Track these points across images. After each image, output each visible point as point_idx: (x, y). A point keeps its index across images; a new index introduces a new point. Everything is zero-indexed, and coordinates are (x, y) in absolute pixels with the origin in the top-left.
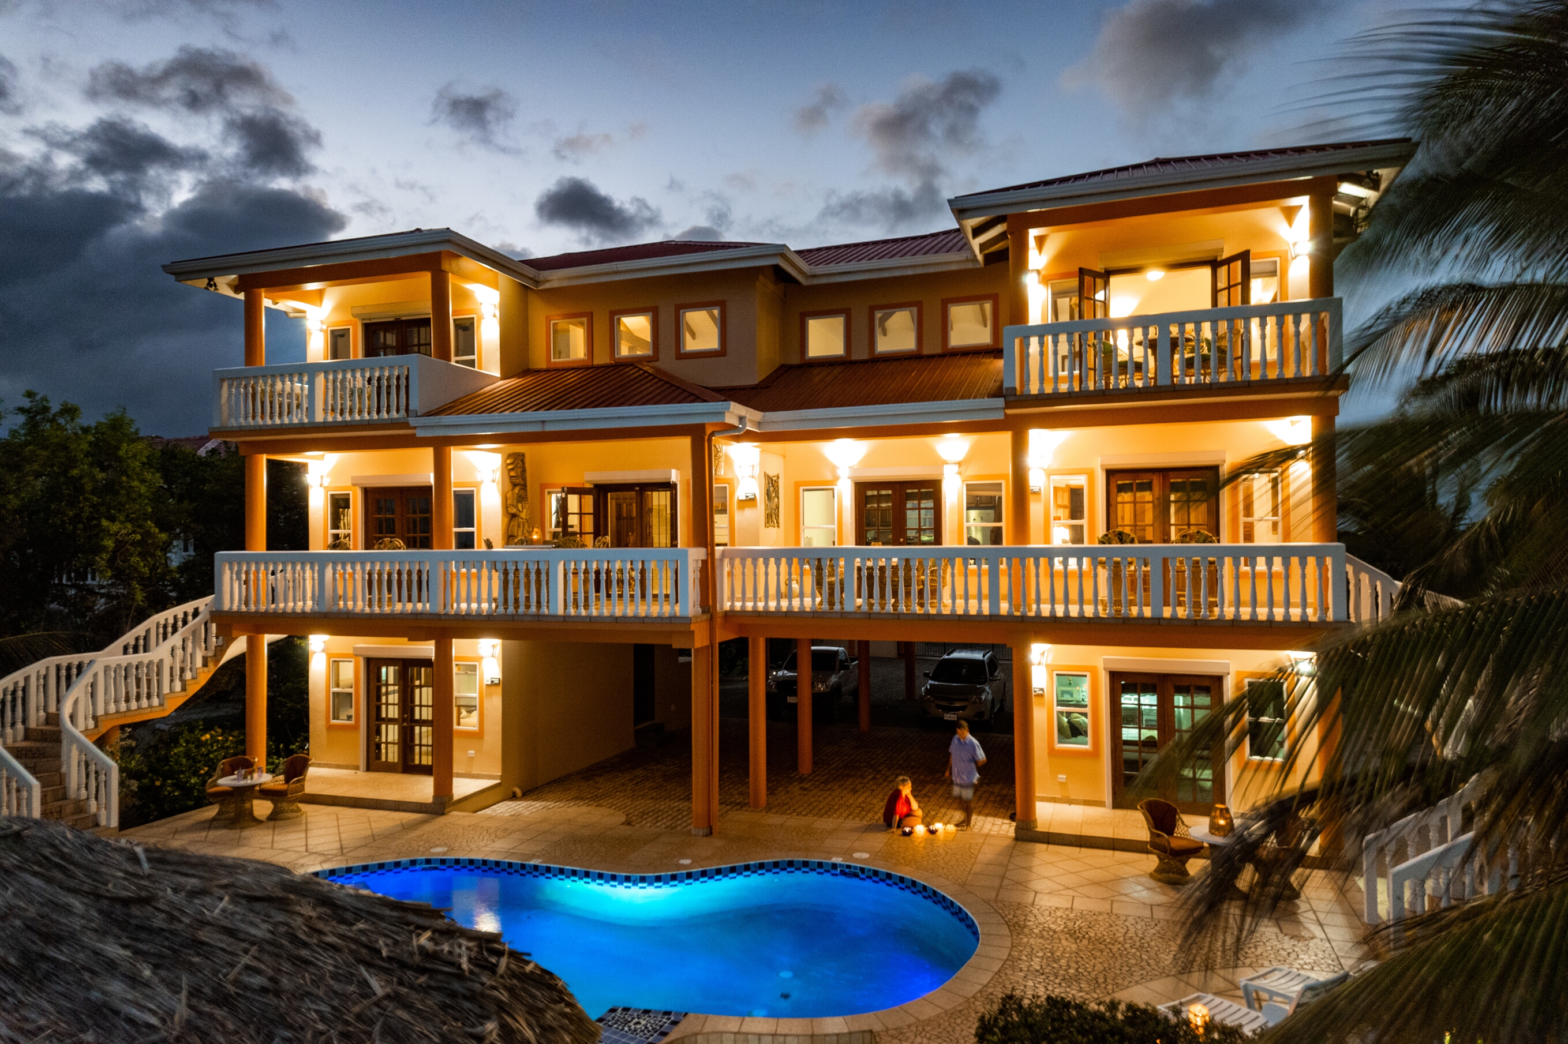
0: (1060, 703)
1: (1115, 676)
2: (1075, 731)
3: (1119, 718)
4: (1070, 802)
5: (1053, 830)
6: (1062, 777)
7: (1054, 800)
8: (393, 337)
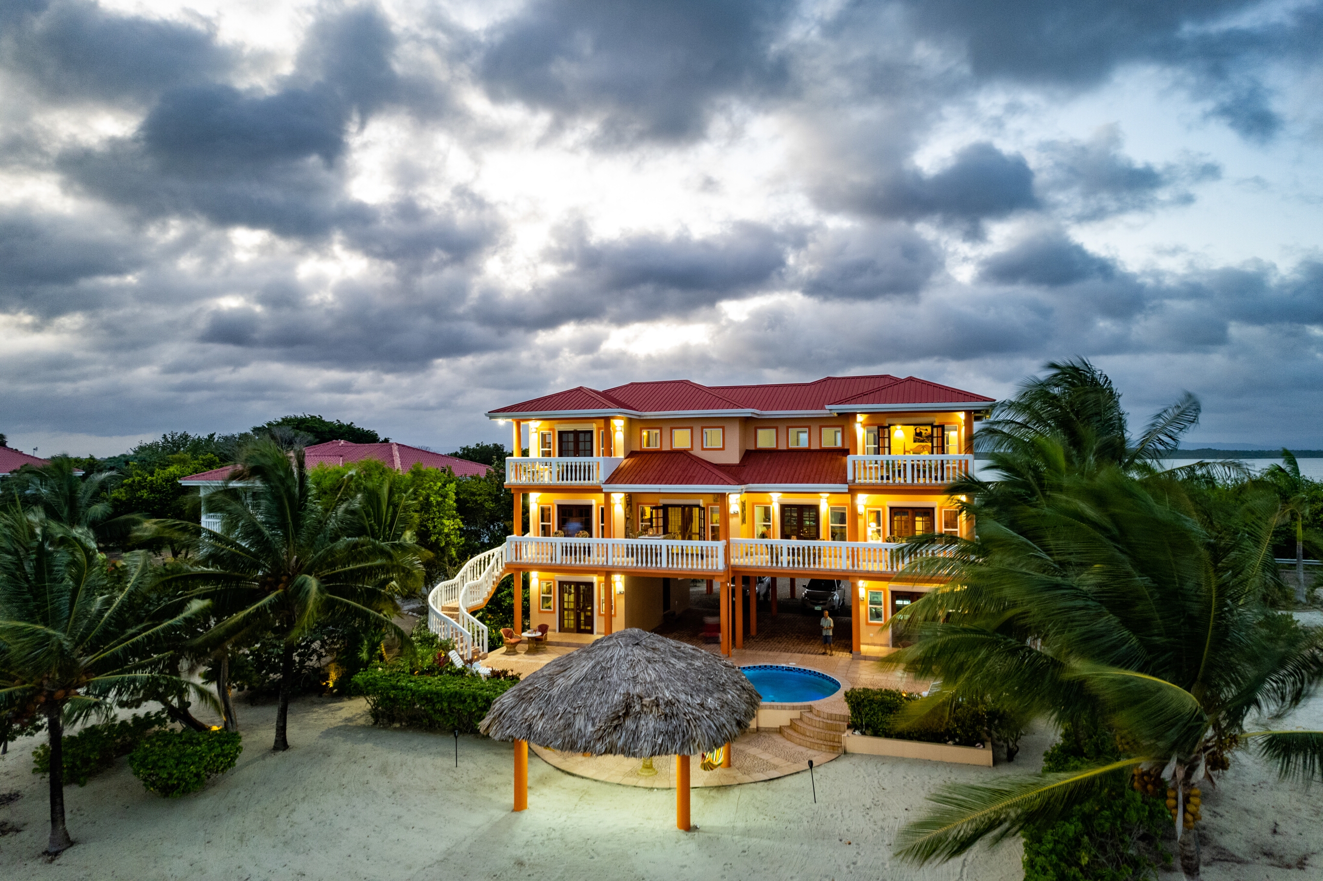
0: (871, 603)
1: (893, 593)
2: (877, 615)
3: (896, 609)
4: (875, 645)
5: (868, 655)
6: (871, 635)
7: (868, 644)
8: (571, 437)
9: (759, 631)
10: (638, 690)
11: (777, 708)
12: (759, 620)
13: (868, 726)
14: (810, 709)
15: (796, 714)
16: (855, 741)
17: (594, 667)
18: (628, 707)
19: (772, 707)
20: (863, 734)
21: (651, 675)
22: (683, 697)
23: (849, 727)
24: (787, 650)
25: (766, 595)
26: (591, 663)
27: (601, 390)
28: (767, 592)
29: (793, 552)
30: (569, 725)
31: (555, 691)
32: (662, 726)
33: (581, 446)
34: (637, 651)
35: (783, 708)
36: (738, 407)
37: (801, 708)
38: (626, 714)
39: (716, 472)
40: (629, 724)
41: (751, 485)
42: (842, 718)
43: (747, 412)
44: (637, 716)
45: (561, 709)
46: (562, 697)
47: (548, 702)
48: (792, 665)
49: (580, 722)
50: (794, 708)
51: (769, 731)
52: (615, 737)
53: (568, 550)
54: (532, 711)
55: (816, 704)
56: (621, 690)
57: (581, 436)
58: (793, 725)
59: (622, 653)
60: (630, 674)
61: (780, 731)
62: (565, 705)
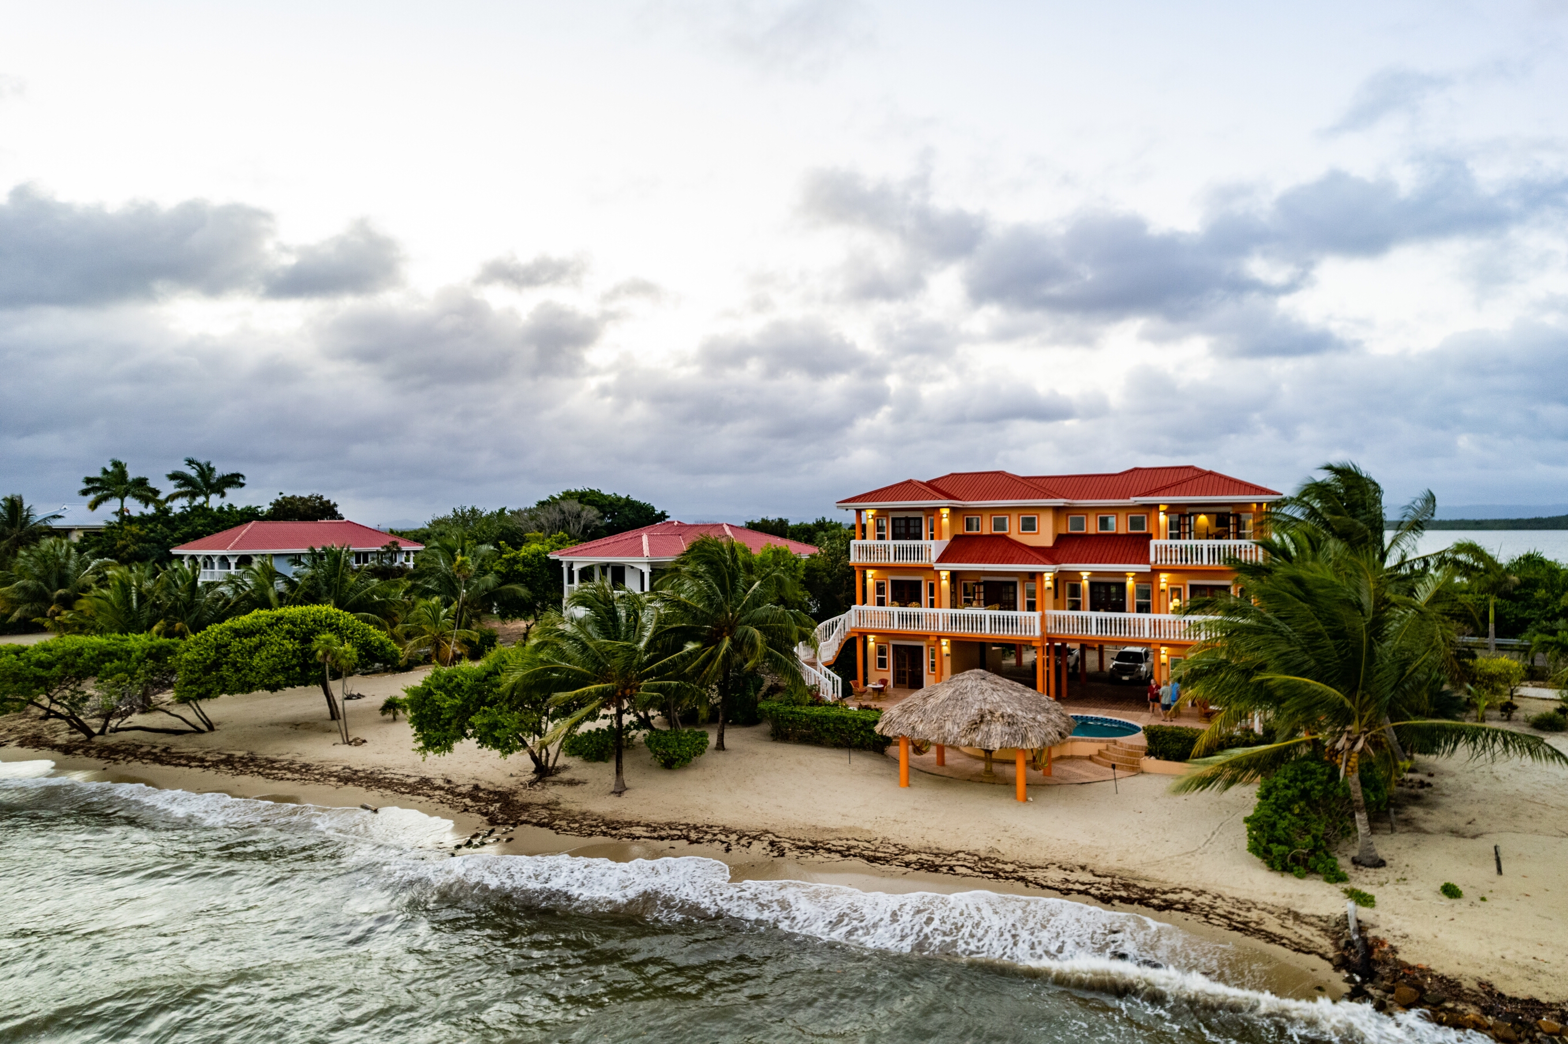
8: (903, 523)
9: (1069, 694)
10: (988, 707)
11: (1088, 741)
12: (1068, 686)
13: (1161, 753)
14: (1115, 742)
15: (1102, 746)
16: (1150, 763)
17: (954, 692)
18: (982, 717)
19: (1083, 740)
20: (1158, 758)
21: (995, 698)
22: (1020, 713)
23: (1146, 754)
24: (1095, 707)
25: (1075, 666)
26: (952, 690)
27: (925, 481)
28: (1076, 665)
29: (1100, 622)
30: (941, 728)
31: (928, 707)
32: (1007, 729)
33: (912, 530)
34: (984, 683)
35: (1092, 741)
36: (1052, 497)
37: (1108, 741)
38: (981, 722)
39: (1033, 554)
40: (984, 727)
41: (1063, 565)
42: (1141, 748)
43: (1060, 502)
44: (989, 723)
45: (935, 717)
46: (934, 709)
47: (924, 713)
48: (1100, 716)
49: (949, 725)
50: (1101, 741)
51: (1080, 758)
52: (974, 735)
53: (903, 618)
54: (914, 718)
55: (1120, 739)
56: (976, 707)
57: (912, 523)
58: (1100, 753)
59: (974, 684)
60: (981, 697)
61: (1090, 758)
62: (937, 714)
